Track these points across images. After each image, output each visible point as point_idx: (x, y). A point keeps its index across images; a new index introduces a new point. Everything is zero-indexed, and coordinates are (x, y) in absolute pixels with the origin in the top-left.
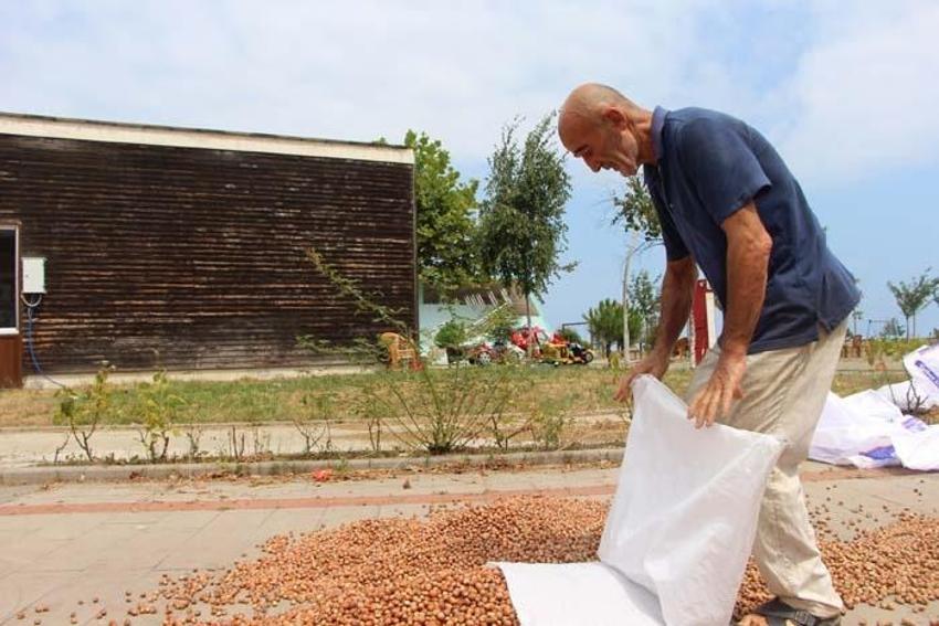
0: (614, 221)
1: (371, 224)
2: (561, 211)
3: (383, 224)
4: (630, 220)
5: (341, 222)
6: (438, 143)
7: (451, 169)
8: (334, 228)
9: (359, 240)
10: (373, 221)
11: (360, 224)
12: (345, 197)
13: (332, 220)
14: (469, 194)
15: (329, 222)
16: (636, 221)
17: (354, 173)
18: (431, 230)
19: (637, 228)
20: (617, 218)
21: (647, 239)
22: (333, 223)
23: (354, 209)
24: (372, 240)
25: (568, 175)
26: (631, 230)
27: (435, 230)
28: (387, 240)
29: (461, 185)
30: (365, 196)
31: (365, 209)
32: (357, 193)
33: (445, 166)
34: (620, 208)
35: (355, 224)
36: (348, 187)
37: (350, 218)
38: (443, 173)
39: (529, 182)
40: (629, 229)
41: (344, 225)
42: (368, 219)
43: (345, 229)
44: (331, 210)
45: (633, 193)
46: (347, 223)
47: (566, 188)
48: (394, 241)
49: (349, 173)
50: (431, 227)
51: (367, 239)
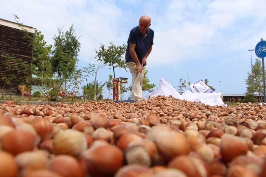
0: (95, 58)
1: (18, 50)
2: (77, 55)
3: (22, 51)
4: (100, 58)
5: (7, 48)
6: (40, 32)
7: (44, 41)
8: (5, 49)
9: (13, 54)
10: (19, 49)
11: (14, 49)
12: (10, 40)
13: (4, 46)
14: (49, 48)
15: (3, 47)
16: (101, 58)
17: (14, 32)
18: (36, 59)
19: (101, 60)
20: (96, 57)
21: (104, 64)
22: (4, 47)
23: (13, 44)
24: (18, 55)
25: (80, 43)
26: (100, 61)
27: (37, 58)
28: (23, 56)
29: (47, 45)
30: (17, 40)
31: (16, 45)
32: (14, 39)
33: (42, 39)
34: (97, 54)
35: (12, 49)
36: (11, 37)
37: (11, 47)
38: (41, 41)
39: (68, 45)
40: (99, 61)
41: (9, 49)
42: (17, 48)
43: (9, 50)
44: (4, 43)
45: (102, 50)
46: (9, 48)
47: (79, 47)
48: (25, 56)
49: (12, 32)
50: (36, 57)
51: (16, 54)
